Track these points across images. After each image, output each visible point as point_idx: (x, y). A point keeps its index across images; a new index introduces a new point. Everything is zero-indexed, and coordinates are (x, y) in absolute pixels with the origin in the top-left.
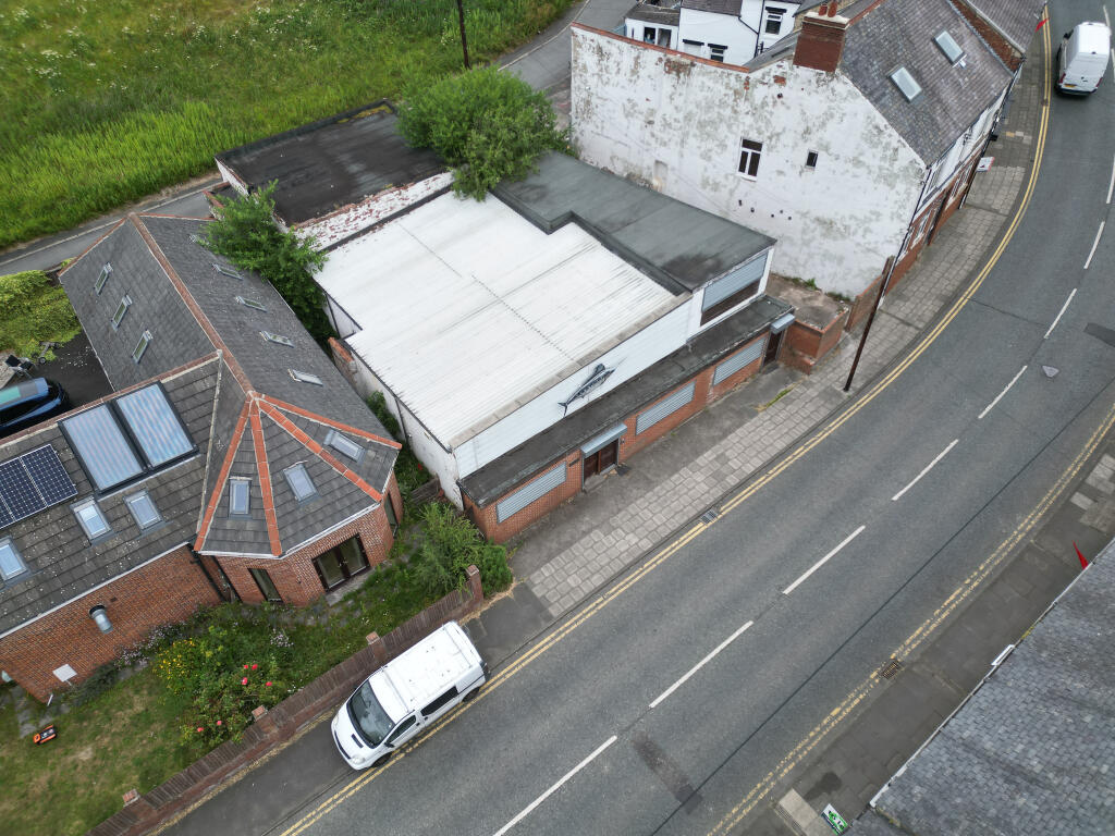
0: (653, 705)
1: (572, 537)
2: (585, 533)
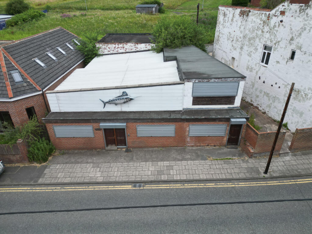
1: (82, 161)
2: (87, 163)
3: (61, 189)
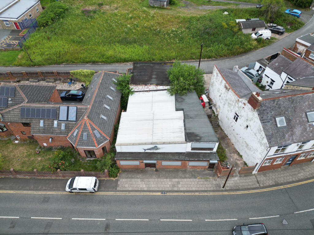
0: (116, 219)
1: (134, 177)
2: (137, 178)
3: (129, 194)
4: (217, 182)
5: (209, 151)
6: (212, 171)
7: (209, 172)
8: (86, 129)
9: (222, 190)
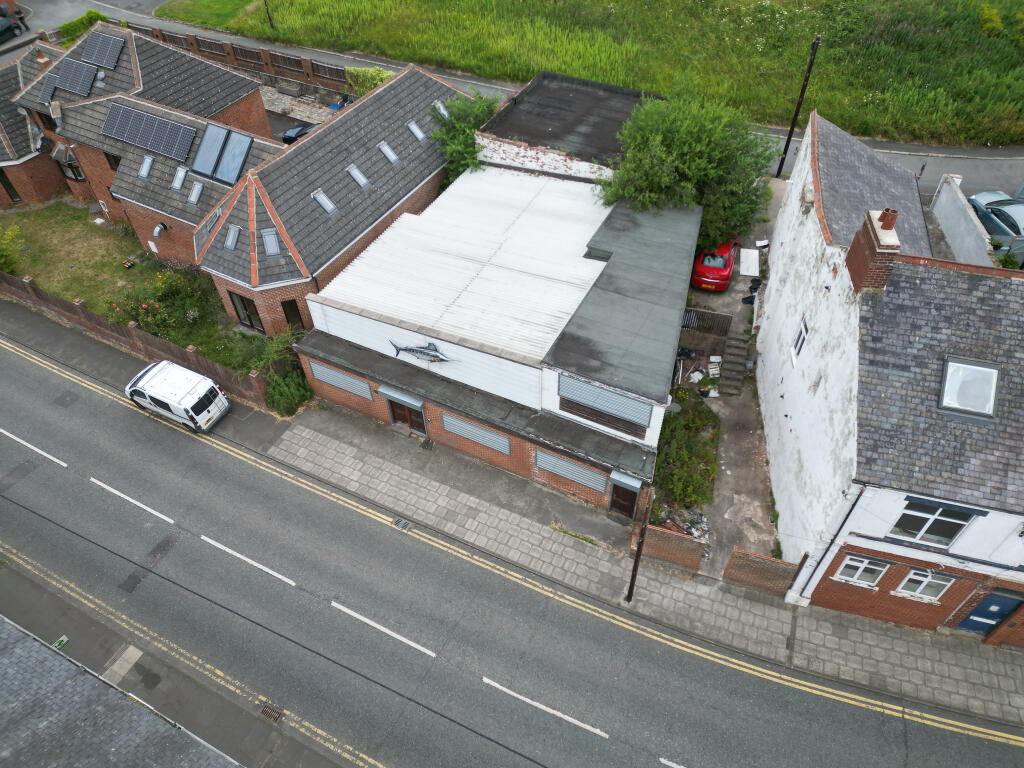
0: (203, 537)
3: (292, 478)
4: (616, 568)
5: (628, 438)
6: (625, 524)
7: (608, 521)
8: (241, 215)
9: (619, 604)
